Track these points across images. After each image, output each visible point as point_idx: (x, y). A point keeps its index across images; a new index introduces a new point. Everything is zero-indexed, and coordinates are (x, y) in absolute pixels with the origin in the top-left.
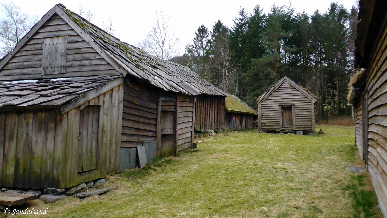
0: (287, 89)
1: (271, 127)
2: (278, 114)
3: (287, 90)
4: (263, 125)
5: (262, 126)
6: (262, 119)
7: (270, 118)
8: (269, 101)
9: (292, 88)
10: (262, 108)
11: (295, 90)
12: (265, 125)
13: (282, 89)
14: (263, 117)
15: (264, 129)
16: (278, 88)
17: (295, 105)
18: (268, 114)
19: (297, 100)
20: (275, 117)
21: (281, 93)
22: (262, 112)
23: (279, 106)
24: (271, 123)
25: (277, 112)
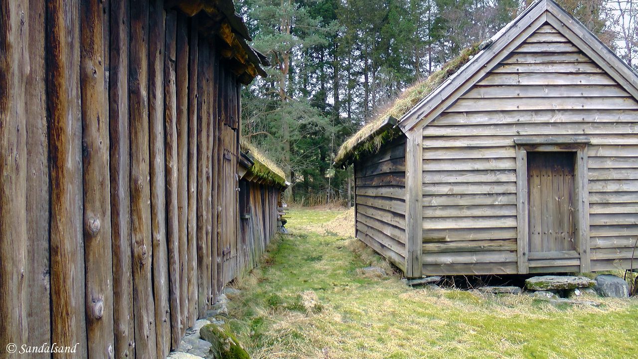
0: (553, 63)
1: (474, 258)
2: (512, 189)
3: (551, 69)
4: (431, 246)
5: (426, 252)
6: (430, 213)
7: (469, 207)
8: (461, 120)
9: (574, 58)
10: (430, 155)
11: (589, 69)
12: (443, 246)
13: (530, 60)
14: (435, 201)
15: (436, 265)
16: (512, 54)
17: (588, 145)
18: (457, 189)
19: (597, 118)
20: (492, 206)
21: (525, 81)
22: (429, 178)
23: (517, 146)
24: (472, 236)
25: (503, 178)
